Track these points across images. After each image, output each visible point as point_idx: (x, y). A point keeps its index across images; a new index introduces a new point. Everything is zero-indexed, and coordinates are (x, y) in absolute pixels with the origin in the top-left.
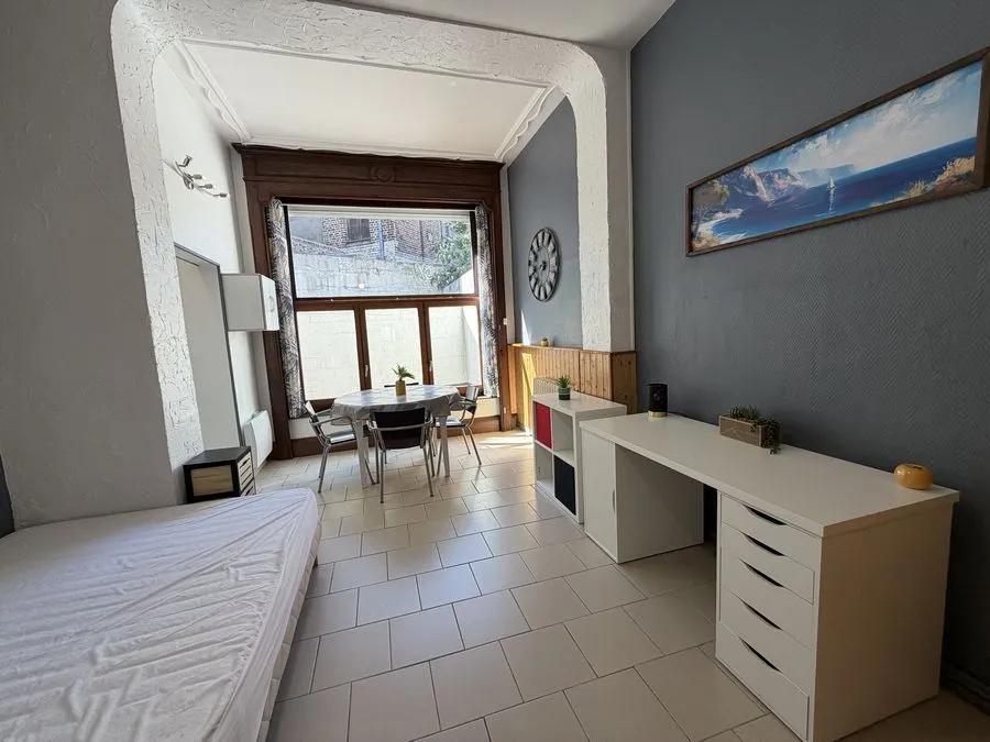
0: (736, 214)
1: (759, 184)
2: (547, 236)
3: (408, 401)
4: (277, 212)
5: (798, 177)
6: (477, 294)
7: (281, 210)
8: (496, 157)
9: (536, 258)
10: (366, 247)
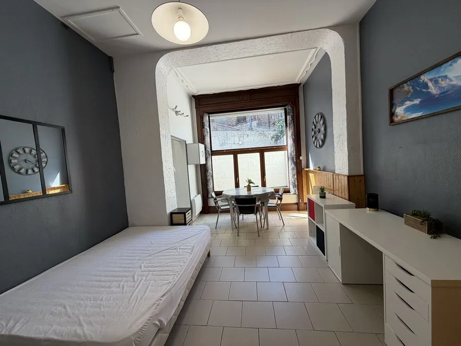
0: (417, 102)
1: (430, 84)
2: (320, 116)
3: (252, 194)
4: (206, 118)
5: (453, 79)
6: (287, 145)
7: (207, 117)
8: (296, 81)
9: (315, 127)
10: (245, 125)
